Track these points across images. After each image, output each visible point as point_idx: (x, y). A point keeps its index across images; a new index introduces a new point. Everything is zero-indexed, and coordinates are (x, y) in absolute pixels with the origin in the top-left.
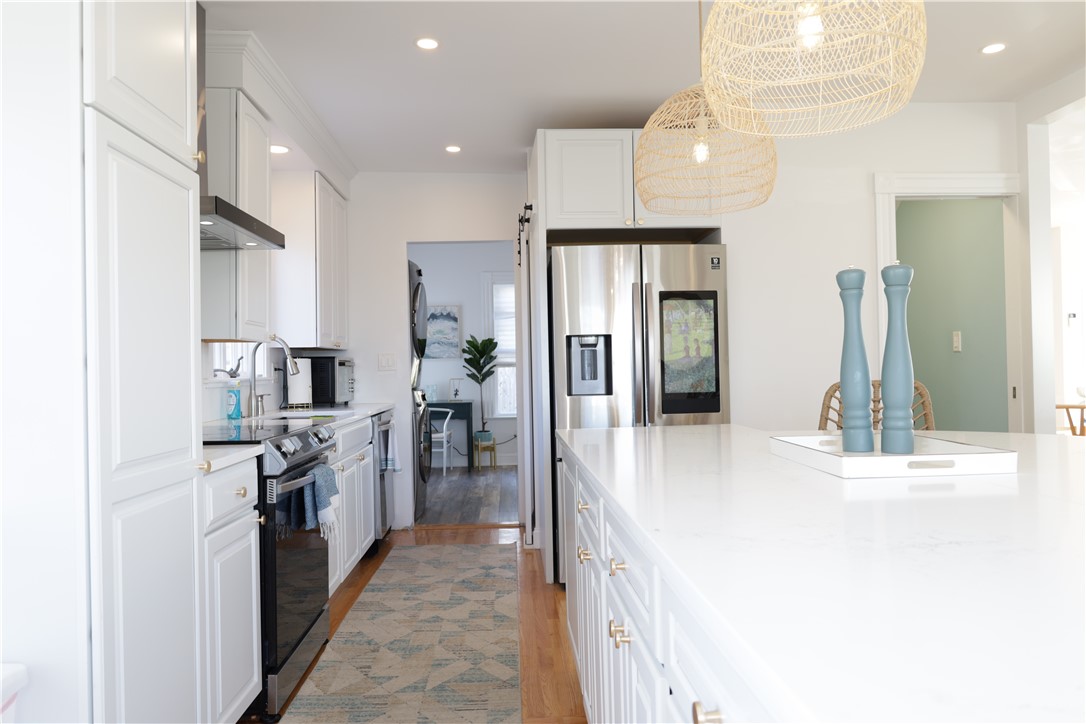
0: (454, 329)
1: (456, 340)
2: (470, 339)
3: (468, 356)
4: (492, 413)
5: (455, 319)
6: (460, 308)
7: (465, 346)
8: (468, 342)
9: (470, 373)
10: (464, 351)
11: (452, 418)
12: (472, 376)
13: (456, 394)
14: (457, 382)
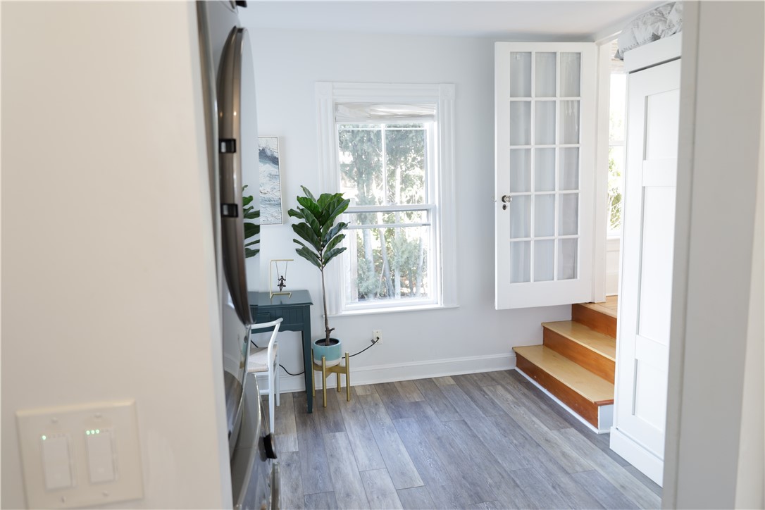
0: (273, 177)
1: (276, 195)
2: (303, 195)
3: (296, 221)
4: (337, 310)
5: (275, 161)
6: (281, 140)
7: (295, 205)
8: (299, 199)
9: (300, 247)
10: (292, 213)
11: (280, 330)
12: (304, 252)
13: (281, 285)
14: (281, 265)
